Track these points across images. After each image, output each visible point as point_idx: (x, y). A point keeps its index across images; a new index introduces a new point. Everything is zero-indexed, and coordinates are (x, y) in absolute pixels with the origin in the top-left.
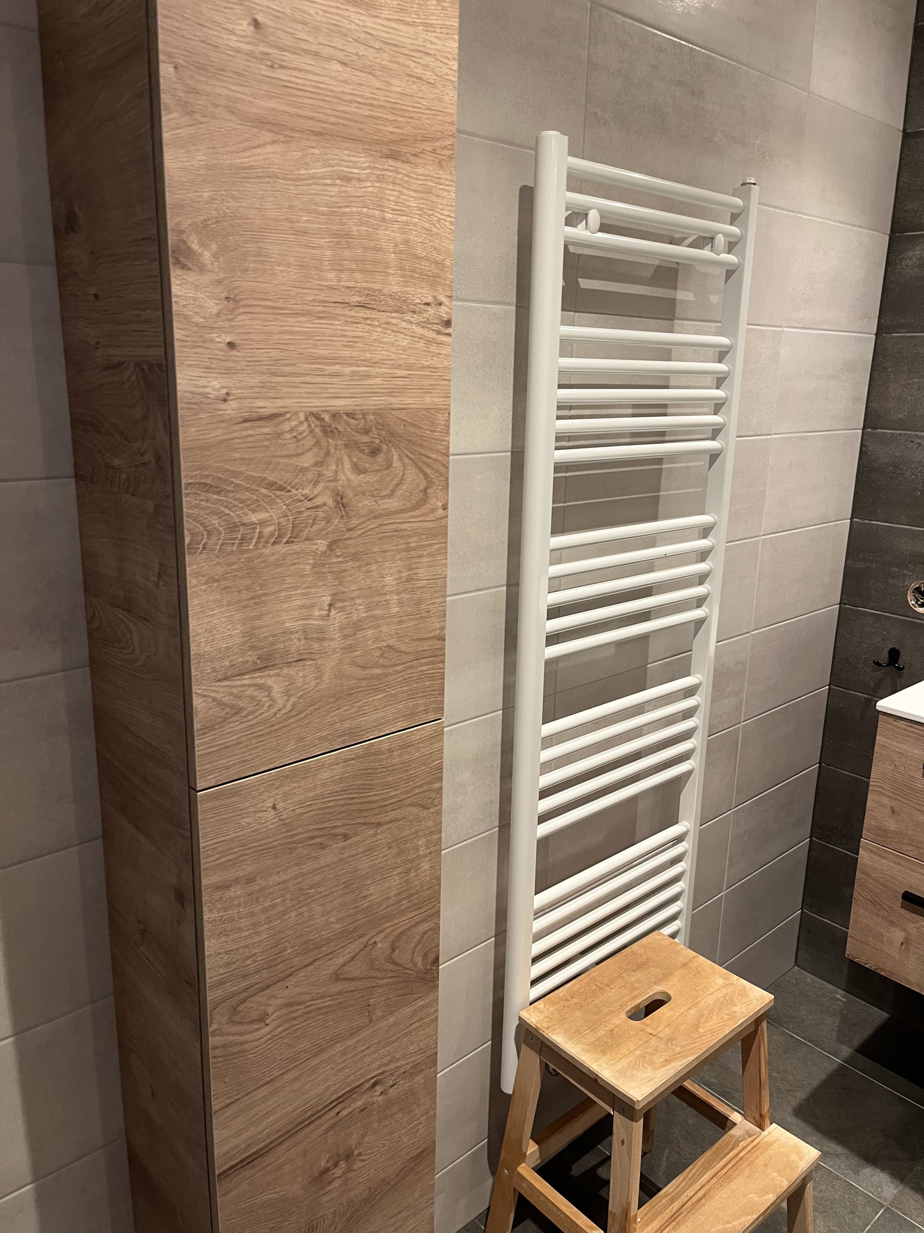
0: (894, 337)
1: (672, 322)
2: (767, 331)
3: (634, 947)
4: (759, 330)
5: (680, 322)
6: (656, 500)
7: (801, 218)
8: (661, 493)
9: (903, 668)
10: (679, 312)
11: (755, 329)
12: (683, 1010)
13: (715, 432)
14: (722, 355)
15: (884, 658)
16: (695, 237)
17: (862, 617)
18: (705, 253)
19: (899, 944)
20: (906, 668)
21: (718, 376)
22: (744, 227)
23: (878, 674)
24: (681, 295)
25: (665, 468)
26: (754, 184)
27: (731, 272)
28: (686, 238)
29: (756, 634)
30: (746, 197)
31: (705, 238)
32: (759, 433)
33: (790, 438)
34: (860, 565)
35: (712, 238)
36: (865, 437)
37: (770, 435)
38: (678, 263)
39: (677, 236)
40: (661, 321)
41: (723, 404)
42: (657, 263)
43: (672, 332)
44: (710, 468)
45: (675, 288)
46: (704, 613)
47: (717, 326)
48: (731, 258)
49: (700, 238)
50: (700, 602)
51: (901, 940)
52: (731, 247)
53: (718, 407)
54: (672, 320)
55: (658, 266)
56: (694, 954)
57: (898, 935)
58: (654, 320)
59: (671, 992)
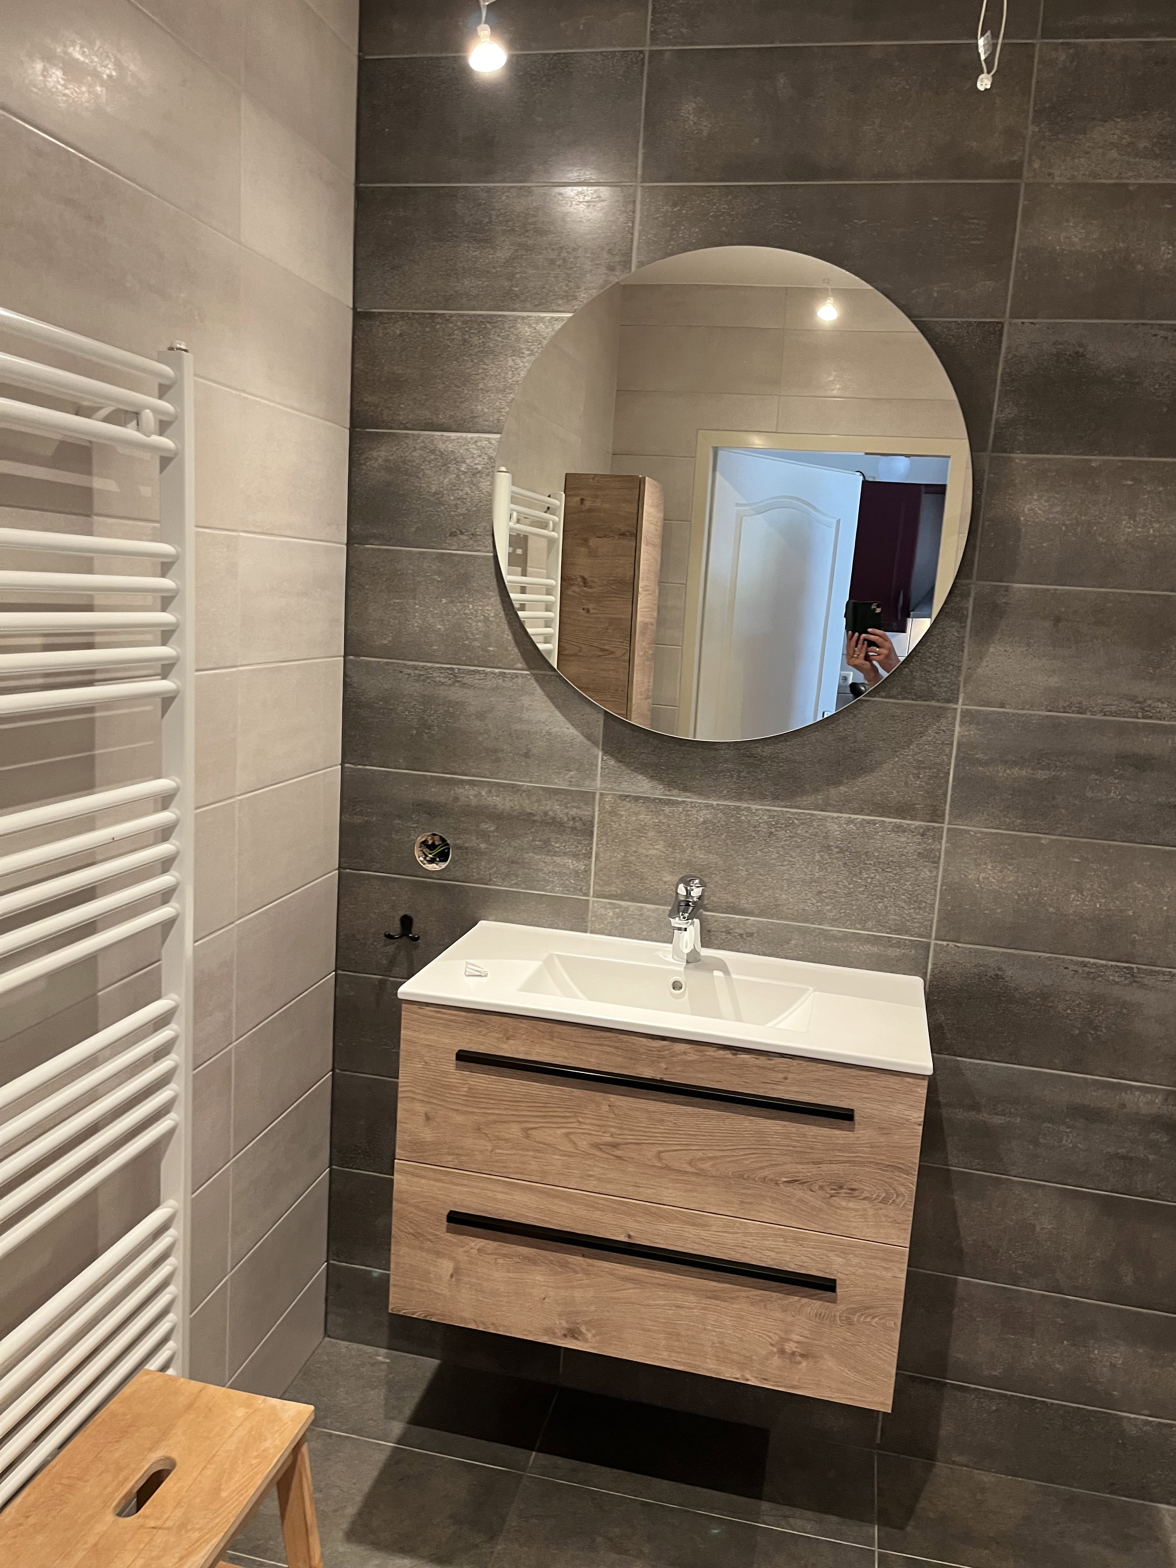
0: (368, 549)
1: (89, 519)
2: (219, 535)
3: (112, 1405)
4: (209, 534)
5: (101, 519)
6: (90, 762)
7: (246, 398)
8: (97, 752)
9: (418, 939)
10: (98, 505)
11: (204, 532)
12: (195, 1474)
13: (166, 669)
14: (165, 567)
15: (395, 928)
16: (113, 408)
17: (367, 882)
18: (129, 432)
19: (448, 1278)
20: (421, 937)
21: (164, 594)
22: (178, 402)
23: (391, 949)
24: (98, 483)
25: (100, 717)
26: (186, 351)
27: (165, 461)
28: (100, 408)
29: (241, 923)
30: (177, 366)
31: (127, 411)
32: (221, 665)
33: (261, 670)
34: (358, 820)
35: (137, 414)
36: (348, 666)
37: (236, 667)
38: (90, 442)
39: (86, 403)
40: (74, 517)
41: (173, 631)
42: (59, 437)
43: (90, 533)
44: (163, 717)
45: (89, 473)
46: (172, 910)
47: (154, 527)
48: (165, 442)
49: (118, 411)
50: (165, 896)
51: (451, 1271)
52: (163, 427)
53: (166, 635)
54: (89, 516)
55: (62, 442)
56: (199, 1385)
57: (447, 1266)
58: (63, 515)
59: (174, 1455)
